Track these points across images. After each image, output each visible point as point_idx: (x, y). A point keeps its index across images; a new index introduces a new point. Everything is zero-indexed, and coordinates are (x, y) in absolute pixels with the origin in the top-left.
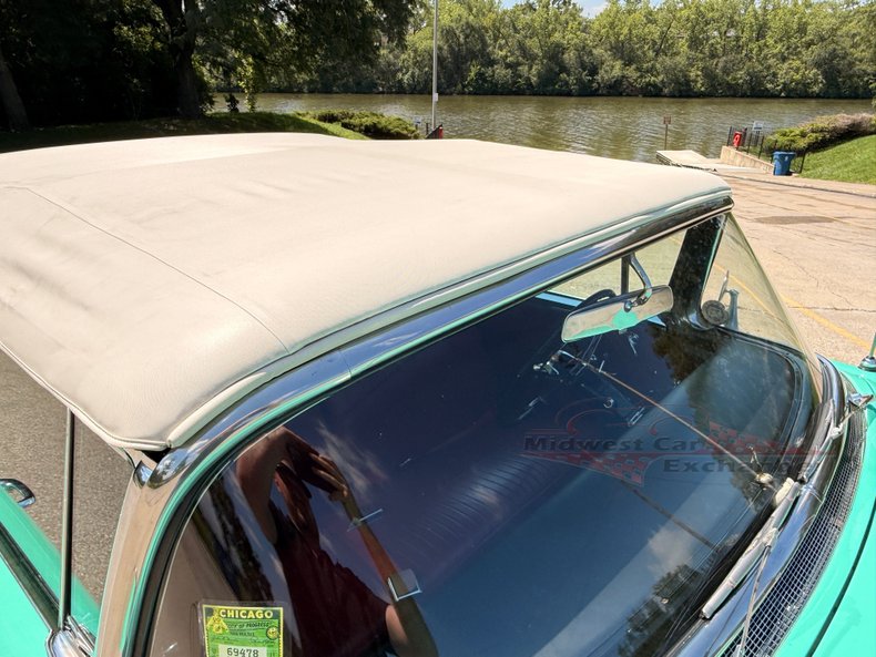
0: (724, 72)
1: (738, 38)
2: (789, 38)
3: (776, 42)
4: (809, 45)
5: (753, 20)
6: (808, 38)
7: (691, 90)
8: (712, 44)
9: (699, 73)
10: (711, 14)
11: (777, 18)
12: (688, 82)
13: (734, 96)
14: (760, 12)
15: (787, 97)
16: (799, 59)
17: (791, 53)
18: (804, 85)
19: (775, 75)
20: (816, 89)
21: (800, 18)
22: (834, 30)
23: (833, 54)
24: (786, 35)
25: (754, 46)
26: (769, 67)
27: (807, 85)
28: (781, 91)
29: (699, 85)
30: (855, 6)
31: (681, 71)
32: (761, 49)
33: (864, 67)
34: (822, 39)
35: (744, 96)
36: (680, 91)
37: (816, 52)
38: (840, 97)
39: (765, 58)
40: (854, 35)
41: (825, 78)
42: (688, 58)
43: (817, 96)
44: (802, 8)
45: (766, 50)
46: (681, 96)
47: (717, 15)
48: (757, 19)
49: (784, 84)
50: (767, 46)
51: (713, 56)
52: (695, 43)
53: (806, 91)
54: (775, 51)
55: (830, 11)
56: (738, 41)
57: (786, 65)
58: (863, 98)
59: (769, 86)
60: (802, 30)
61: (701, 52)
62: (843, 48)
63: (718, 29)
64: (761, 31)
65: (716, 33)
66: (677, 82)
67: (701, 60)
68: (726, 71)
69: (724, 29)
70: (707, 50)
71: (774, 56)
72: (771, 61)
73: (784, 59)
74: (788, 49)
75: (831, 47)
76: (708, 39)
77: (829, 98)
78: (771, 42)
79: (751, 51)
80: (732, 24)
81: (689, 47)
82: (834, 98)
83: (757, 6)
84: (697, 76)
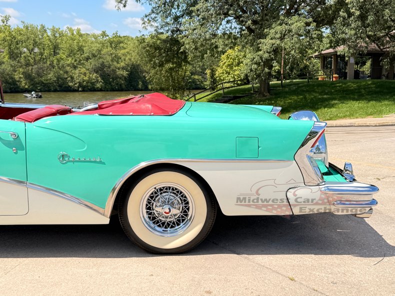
0: (38, 75)
1: (42, 54)
2: (74, 54)
3: (67, 57)
4: (87, 59)
5: (49, 42)
6: (86, 55)
7: (18, 87)
8: (25, 57)
9: (22, 76)
10: (19, 37)
11: (64, 42)
12: (14, 82)
13: (49, 91)
14: (52, 37)
15: (83, 91)
16: (84, 67)
17: (79, 64)
18: (91, 83)
19: (72, 78)
20: (98, 85)
21: (78, 43)
22: (100, 51)
23: (103, 64)
24: (71, 53)
25: (54, 59)
26: (67, 72)
27: (93, 84)
28: (79, 88)
29: (23, 84)
30: (107, 38)
31: (8, 74)
32: (58, 61)
33: (122, 73)
34: (94, 56)
35: (55, 91)
36: (11, 89)
37: (93, 63)
38: (113, 90)
39: (63, 66)
40: (111, 54)
41: (103, 79)
42: (12, 66)
43: (101, 90)
44: (78, 37)
45: (62, 62)
46: (11, 92)
47: (24, 38)
48: (51, 41)
49: (80, 83)
50: (62, 59)
51: (28, 65)
52: (13, 55)
53: (94, 88)
54: (69, 62)
55: (93, 39)
56: (42, 55)
57: (77, 71)
58: (126, 91)
59: (70, 84)
60: (81, 49)
61: (19, 62)
62: (108, 62)
63: (27, 47)
64: (56, 49)
65: (25, 50)
66: (6, 82)
67: (21, 67)
68: (39, 75)
69: (31, 47)
70: (22, 60)
71: (68, 65)
72: (68, 68)
73: (75, 68)
74: (76, 61)
75: (101, 60)
76: (21, 53)
77: (107, 91)
78: (64, 56)
79: (53, 62)
80: (35, 44)
81: (10, 58)
82: (111, 91)
83: (49, 34)
84: (20, 78)
